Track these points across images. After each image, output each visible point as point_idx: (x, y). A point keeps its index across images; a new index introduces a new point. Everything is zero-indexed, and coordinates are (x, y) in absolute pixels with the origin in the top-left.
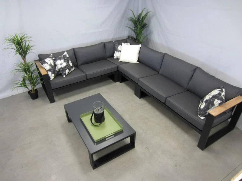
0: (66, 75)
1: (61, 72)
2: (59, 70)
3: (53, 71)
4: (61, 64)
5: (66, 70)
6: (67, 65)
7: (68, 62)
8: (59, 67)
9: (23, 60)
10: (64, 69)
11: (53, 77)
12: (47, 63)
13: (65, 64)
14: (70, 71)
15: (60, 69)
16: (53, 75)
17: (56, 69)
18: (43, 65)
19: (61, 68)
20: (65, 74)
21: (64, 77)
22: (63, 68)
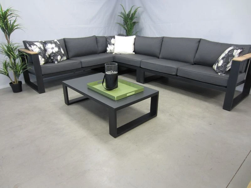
0: (58, 62)
1: (52, 58)
2: (50, 56)
3: (42, 55)
4: (53, 48)
5: (58, 56)
6: (58, 51)
7: (59, 49)
8: (49, 51)
9: (7, 39)
10: (55, 55)
11: (43, 62)
12: (36, 45)
13: (56, 49)
14: (62, 60)
15: (51, 54)
16: (43, 59)
17: (46, 54)
18: (31, 47)
19: (53, 53)
20: (57, 60)
21: (56, 63)
22: (54, 53)
